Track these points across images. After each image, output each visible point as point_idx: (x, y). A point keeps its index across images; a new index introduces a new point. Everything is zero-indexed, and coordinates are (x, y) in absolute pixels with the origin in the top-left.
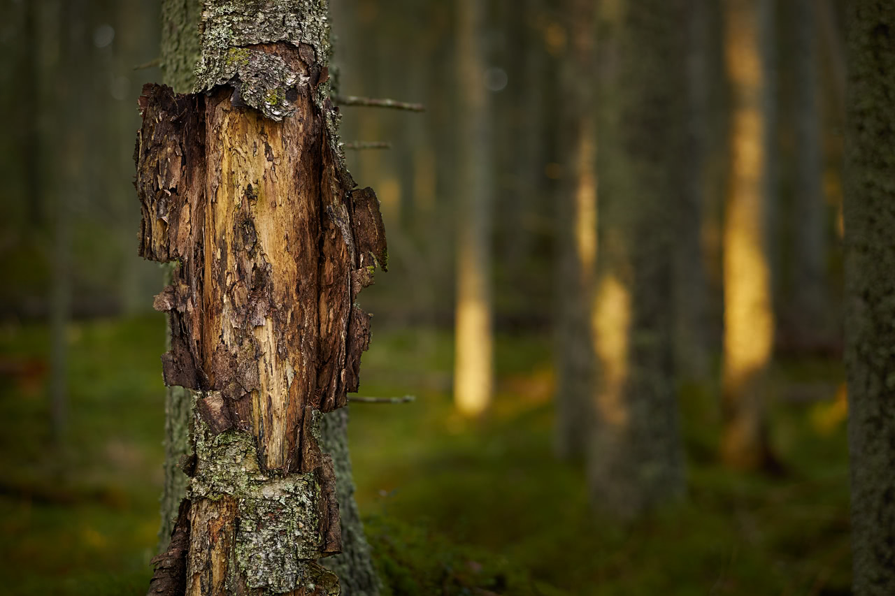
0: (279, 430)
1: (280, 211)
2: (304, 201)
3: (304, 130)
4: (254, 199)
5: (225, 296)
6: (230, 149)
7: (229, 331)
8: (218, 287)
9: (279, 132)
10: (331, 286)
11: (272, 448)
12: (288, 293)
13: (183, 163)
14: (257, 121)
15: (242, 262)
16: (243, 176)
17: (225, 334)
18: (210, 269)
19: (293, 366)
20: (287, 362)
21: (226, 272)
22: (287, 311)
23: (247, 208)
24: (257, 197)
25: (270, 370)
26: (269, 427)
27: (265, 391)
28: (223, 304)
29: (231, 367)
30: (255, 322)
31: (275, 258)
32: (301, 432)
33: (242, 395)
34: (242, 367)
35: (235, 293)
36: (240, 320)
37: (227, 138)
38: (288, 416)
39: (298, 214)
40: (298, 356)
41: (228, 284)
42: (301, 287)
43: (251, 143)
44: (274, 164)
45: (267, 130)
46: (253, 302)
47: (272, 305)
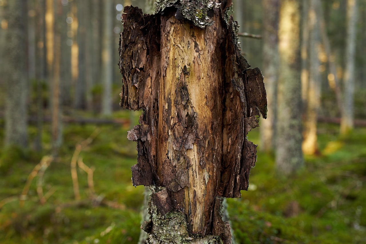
0: (200, 210)
1: (202, 82)
2: (216, 76)
3: (217, 35)
4: (188, 74)
5: (170, 131)
6: (174, 45)
7: (172, 151)
8: (166, 125)
9: (203, 36)
10: (230, 125)
11: (196, 220)
12: (206, 130)
13: (148, 54)
14: (190, 29)
15: (180, 111)
16: (182, 61)
17: (169, 153)
18: (162, 115)
19: (208, 172)
20: (205, 170)
21: (170, 117)
22: (206, 140)
23: (184, 79)
24: (189, 73)
25: (195, 175)
26: (194, 208)
27: (192, 187)
28: (169, 135)
29: (172, 173)
30: (187, 147)
31: (199, 109)
32: (213, 212)
33: (179, 190)
34: (179, 173)
35: (176, 129)
36: (178, 145)
37: (172, 39)
38: (205, 202)
39: (212, 84)
40: (211, 166)
41: (171, 124)
42: (214, 126)
43: (186, 41)
44: (199, 54)
45: (196, 34)
46: (186, 135)
47: (197, 137)
